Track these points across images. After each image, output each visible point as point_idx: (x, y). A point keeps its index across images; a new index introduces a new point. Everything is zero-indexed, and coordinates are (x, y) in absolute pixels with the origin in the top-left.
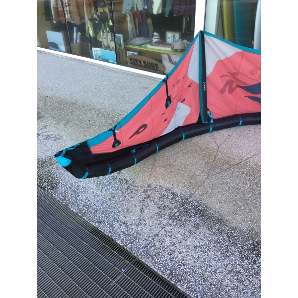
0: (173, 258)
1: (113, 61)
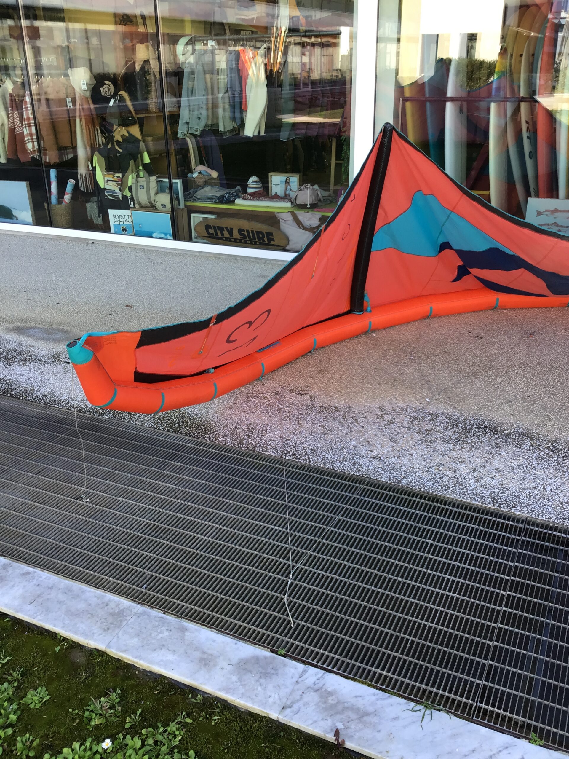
1: (163, 236)
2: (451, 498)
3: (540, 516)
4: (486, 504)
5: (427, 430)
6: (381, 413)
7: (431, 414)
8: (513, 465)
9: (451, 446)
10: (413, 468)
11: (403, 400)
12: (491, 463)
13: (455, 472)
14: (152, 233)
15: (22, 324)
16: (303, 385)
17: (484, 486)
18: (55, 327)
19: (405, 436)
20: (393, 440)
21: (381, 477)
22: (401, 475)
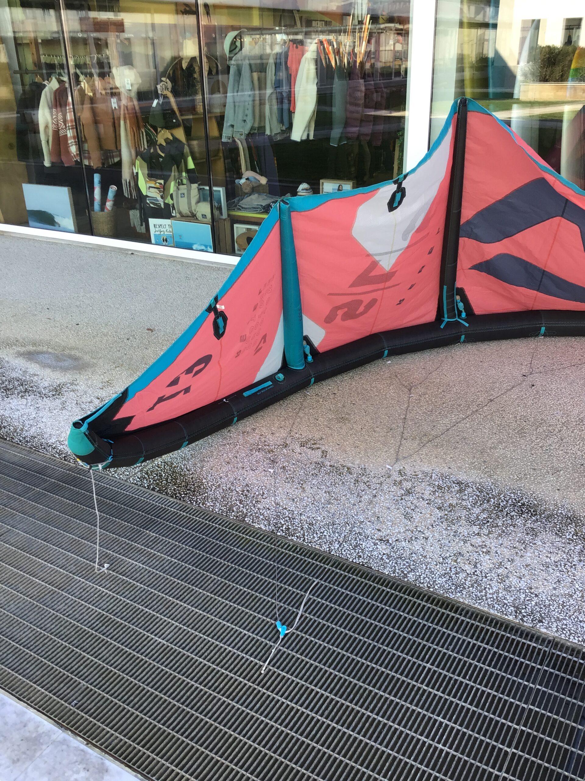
0: (510, 587)
1: (203, 248)
2: (464, 603)
3: (572, 637)
4: (506, 615)
5: (451, 505)
6: (401, 478)
7: (459, 483)
8: (548, 560)
9: (476, 529)
10: (425, 557)
11: (430, 462)
12: (522, 556)
13: (475, 566)
14: (192, 244)
15: (34, 348)
16: (317, 436)
17: (507, 589)
18: (67, 352)
19: (423, 512)
20: (407, 516)
21: (385, 568)
22: (409, 566)
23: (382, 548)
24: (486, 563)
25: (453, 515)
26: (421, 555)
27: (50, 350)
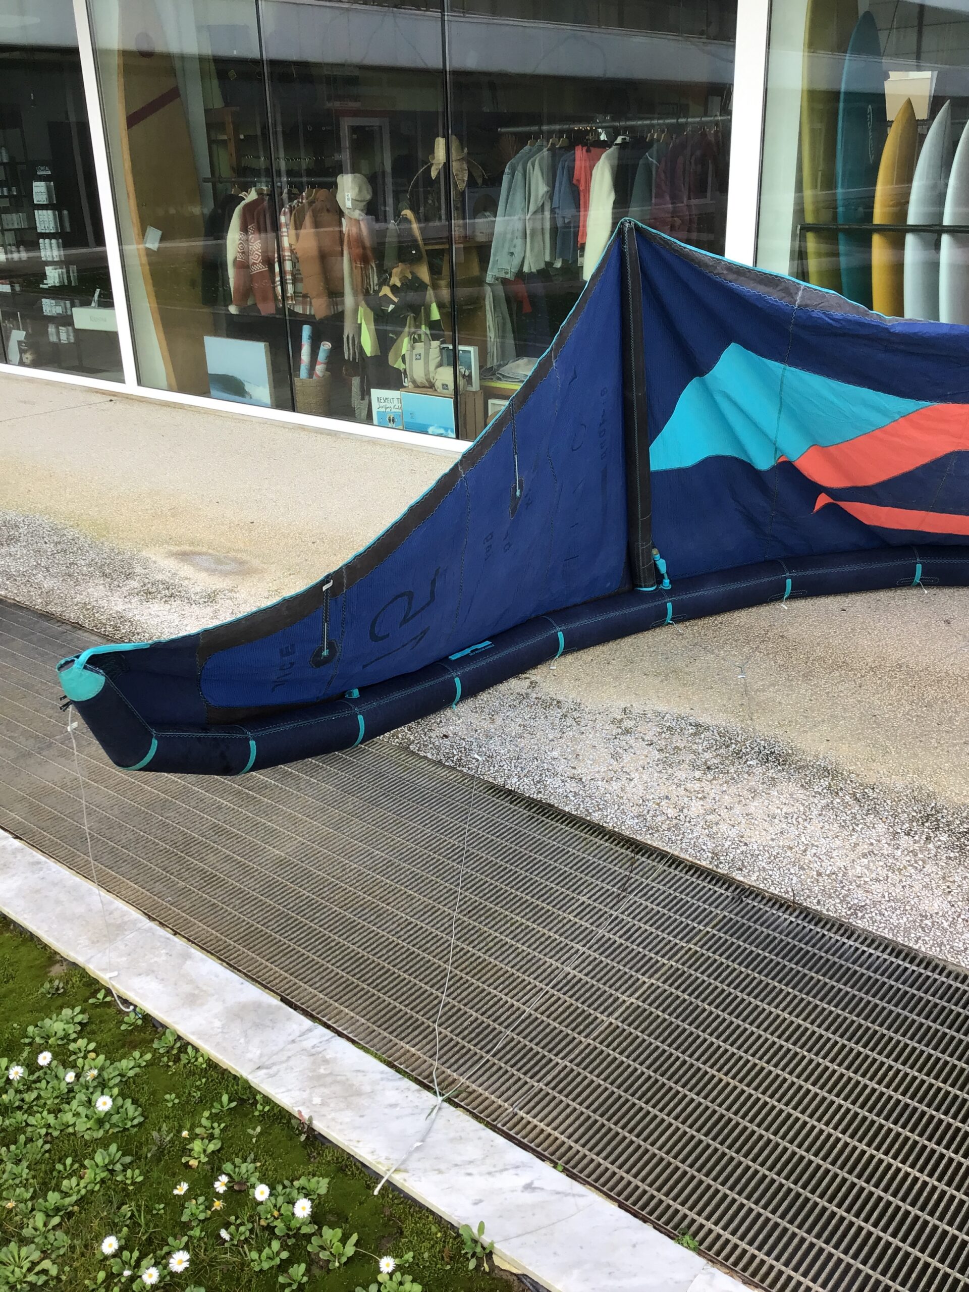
0: (716, 834)
1: (442, 431)
2: (651, 845)
4: (699, 860)
6: (623, 717)
8: (778, 811)
11: (669, 702)
12: (745, 805)
13: (681, 811)
14: (428, 426)
15: (191, 548)
17: (712, 836)
18: (232, 554)
19: (638, 752)
20: (615, 756)
21: (567, 804)
22: (598, 806)
23: (572, 786)
24: (696, 808)
25: (676, 758)
26: (618, 796)
27: (210, 551)
